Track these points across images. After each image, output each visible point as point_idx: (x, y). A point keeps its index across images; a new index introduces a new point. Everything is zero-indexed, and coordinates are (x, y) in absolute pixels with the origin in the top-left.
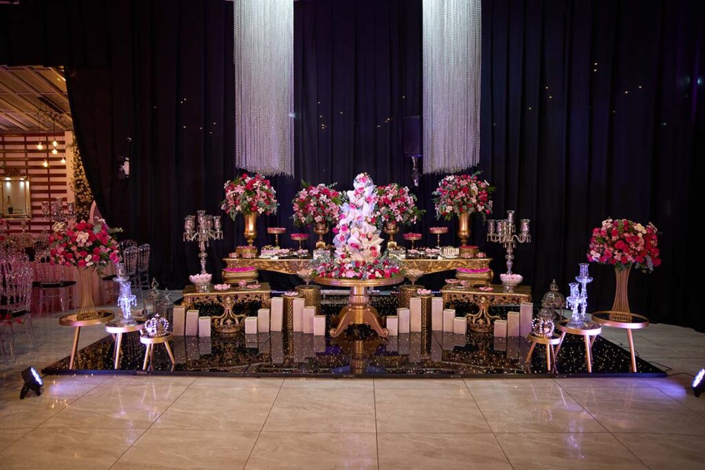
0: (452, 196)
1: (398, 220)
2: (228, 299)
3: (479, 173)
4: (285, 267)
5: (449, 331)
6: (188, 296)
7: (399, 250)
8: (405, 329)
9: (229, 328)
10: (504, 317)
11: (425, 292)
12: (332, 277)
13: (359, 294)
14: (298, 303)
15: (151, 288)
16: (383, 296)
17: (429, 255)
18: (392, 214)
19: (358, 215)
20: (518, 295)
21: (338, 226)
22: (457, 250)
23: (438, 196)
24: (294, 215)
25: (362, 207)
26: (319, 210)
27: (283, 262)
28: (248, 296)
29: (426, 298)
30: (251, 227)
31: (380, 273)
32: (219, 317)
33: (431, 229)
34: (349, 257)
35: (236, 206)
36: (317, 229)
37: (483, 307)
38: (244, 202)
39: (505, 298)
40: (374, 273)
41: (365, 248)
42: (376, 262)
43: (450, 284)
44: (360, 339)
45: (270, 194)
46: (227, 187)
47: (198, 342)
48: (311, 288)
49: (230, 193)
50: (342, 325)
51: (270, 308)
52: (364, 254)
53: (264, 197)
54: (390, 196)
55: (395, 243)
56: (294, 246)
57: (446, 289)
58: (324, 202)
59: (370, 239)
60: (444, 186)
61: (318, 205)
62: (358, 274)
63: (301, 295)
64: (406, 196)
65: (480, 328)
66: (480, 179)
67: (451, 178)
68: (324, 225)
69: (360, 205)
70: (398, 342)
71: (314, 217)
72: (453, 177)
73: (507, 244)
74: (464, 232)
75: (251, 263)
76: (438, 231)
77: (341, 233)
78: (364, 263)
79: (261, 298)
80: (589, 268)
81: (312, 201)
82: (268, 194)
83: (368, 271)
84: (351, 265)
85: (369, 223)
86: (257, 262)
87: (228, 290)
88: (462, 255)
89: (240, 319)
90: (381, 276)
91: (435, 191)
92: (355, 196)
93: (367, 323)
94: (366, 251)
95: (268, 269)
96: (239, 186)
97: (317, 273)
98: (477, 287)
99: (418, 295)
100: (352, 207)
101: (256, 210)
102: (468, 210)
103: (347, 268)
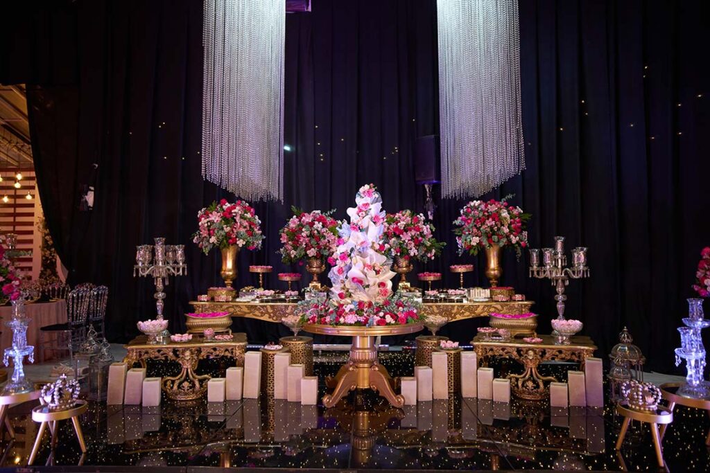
0: (479, 225)
1: (412, 254)
2: (188, 353)
3: (510, 196)
4: (269, 313)
5: (485, 397)
6: (133, 350)
7: (414, 291)
8: (426, 396)
9: (186, 394)
10: (563, 378)
11: (450, 344)
12: (326, 323)
13: (363, 348)
14: (281, 359)
15: (87, 338)
16: (393, 352)
17: (452, 298)
18: (404, 246)
19: (362, 239)
20: (579, 347)
21: (334, 256)
22: (488, 291)
23: (460, 226)
24: (281, 250)
25: (367, 230)
26: (313, 242)
27: (266, 306)
28: (215, 349)
29: (453, 352)
30: (229, 264)
31: (392, 317)
32: (173, 379)
33: (453, 267)
34: (350, 296)
35: (210, 237)
36: (311, 267)
37: (531, 365)
38: (220, 232)
39: (560, 352)
40: (384, 317)
41: (371, 283)
42: (387, 303)
43: (485, 334)
44: (366, 410)
45: (253, 224)
46: (202, 216)
47: (141, 414)
48: (301, 340)
49: (203, 222)
50: (340, 390)
51: (243, 366)
52: (370, 293)
53: (245, 227)
54: (402, 224)
55: (409, 284)
56: (282, 287)
57: (478, 341)
58: (318, 232)
59: (377, 272)
60: (466, 214)
61: (311, 236)
62: (362, 319)
63: (287, 349)
64: (421, 225)
65: (530, 394)
66: (511, 204)
67: (476, 203)
68: (319, 262)
69: (365, 226)
70: (417, 414)
71: (306, 250)
72: (479, 202)
73: (557, 281)
74: (494, 270)
75: (225, 307)
76: (461, 269)
77: (340, 263)
78: (370, 305)
79: (232, 352)
80: (703, 305)
81: (303, 230)
82: (251, 224)
83: (376, 314)
84: (352, 306)
85: (376, 251)
86: (233, 307)
87: (189, 342)
88: (495, 298)
89: (201, 381)
90: (393, 322)
91: (457, 219)
92: (358, 214)
93: (374, 387)
94: (372, 288)
95: (247, 316)
96: (214, 213)
97: (306, 318)
98: (519, 338)
99: (442, 349)
100: (354, 228)
101: (235, 243)
102: (498, 241)
103: (347, 310)
